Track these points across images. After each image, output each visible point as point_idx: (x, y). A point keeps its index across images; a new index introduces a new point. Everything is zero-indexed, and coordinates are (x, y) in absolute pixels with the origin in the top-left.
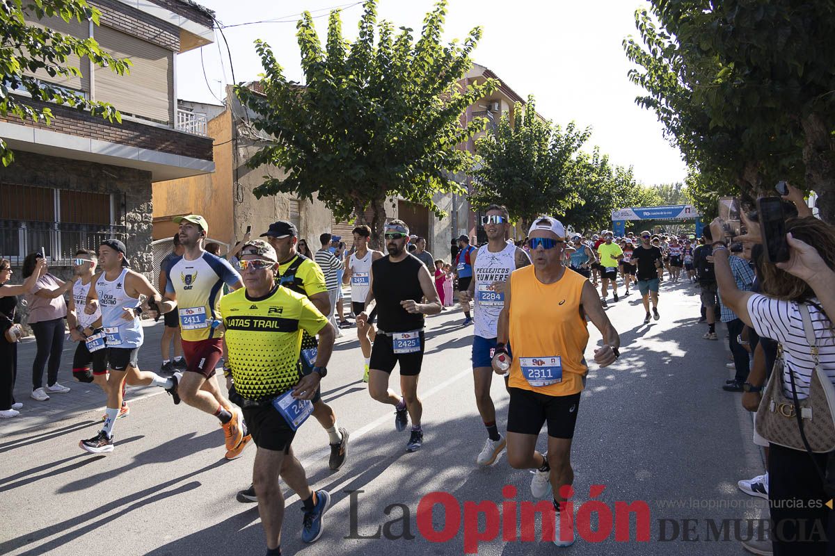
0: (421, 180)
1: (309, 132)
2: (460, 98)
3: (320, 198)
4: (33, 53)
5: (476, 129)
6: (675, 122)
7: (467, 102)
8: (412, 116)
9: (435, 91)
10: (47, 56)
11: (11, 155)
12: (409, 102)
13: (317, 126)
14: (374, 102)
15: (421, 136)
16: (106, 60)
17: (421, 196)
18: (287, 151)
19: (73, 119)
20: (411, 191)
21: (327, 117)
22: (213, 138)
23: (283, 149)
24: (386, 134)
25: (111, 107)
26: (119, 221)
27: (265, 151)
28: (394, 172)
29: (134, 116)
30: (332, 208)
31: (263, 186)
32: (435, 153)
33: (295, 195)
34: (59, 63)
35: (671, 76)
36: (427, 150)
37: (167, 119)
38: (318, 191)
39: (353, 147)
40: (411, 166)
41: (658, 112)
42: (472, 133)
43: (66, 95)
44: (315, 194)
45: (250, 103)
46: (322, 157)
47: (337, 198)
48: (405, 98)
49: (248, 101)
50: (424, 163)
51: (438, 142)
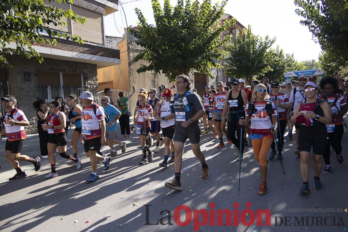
0: (204, 63)
1: (158, 45)
2: (220, 27)
3: (163, 72)
4: (48, 17)
5: (227, 41)
6: (317, 32)
7: (223, 29)
8: (200, 36)
9: (209, 25)
10: (53, 18)
11: (42, 59)
13: (161, 43)
14: (184, 31)
15: (204, 44)
16: (76, 18)
17: (204, 70)
19: (66, 44)
20: (200, 67)
21: (165, 39)
22: (120, 50)
23: (148, 53)
24: (189, 44)
25: (80, 38)
26: (85, 85)
27: (140, 54)
28: (193, 60)
29: (89, 42)
30: (168, 76)
31: (141, 68)
32: (210, 51)
34: (58, 20)
36: (207, 50)
37: (102, 43)
38: (162, 70)
39: (176, 51)
40: (200, 57)
41: (309, 27)
42: (225, 42)
43: (62, 33)
44: (161, 71)
45: (134, 34)
46: (163, 56)
47: (170, 72)
48: (197, 29)
49: (133, 33)
50: (205, 56)
51: (211, 47)
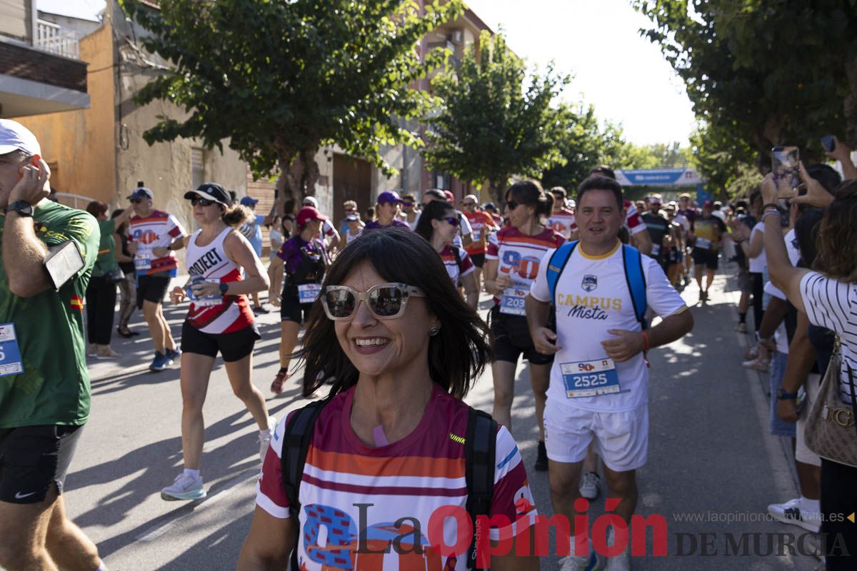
0: (365, 126)
1: (218, 59)
2: (417, 22)
3: (233, 146)
5: (435, 64)
6: (683, 62)
7: (426, 28)
8: (354, 43)
9: (384, 12)
12: (350, 24)
13: (229, 51)
14: (305, 22)
15: (366, 68)
17: (364, 147)
18: (188, 83)
20: (352, 139)
21: (242, 40)
22: (86, 60)
23: (183, 79)
24: (320, 65)
27: (158, 81)
28: (331, 116)
30: (249, 159)
31: (157, 129)
32: (382, 92)
33: (199, 142)
35: (680, 6)
36: (373, 88)
37: (22, 31)
38: (229, 138)
39: (276, 81)
40: (353, 108)
41: (663, 49)
42: (431, 68)
44: (226, 142)
45: (138, 17)
46: (235, 93)
47: (255, 147)
48: (345, 19)
49: (136, 14)
50: (368, 105)
51: (388, 78)
